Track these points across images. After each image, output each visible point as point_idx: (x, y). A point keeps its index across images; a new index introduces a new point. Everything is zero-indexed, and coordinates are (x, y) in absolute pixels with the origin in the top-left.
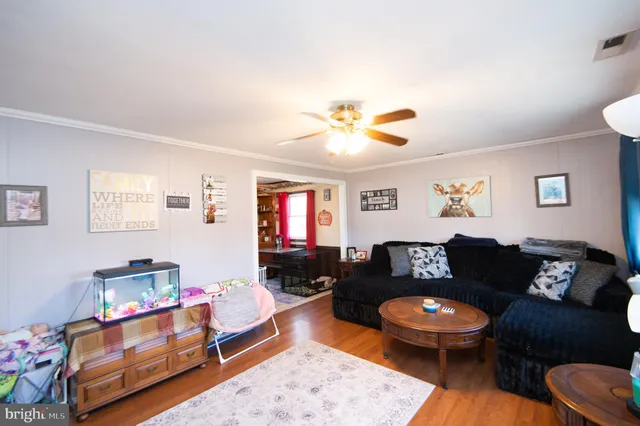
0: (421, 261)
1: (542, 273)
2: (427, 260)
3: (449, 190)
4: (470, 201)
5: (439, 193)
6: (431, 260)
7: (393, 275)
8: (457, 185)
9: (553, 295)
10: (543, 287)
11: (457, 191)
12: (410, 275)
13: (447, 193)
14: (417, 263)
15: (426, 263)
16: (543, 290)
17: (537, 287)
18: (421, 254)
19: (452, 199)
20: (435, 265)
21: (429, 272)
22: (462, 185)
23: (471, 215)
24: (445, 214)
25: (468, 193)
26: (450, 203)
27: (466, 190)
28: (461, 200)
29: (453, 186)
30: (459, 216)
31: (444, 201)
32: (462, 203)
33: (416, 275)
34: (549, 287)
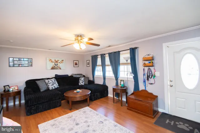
0: (51, 84)
1: (80, 80)
2: (53, 83)
3: (54, 61)
4: (60, 65)
5: (51, 62)
6: (54, 83)
7: (41, 91)
8: (57, 60)
9: (83, 84)
10: (81, 83)
11: (57, 62)
12: (48, 89)
13: (53, 62)
14: (50, 84)
15: (53, 84)
16: (82, 84)
17: (80, 83)
18: (51, 82)
19: (55, 64)
20: (55, 84)
21: (54, 87)
22: (58, 60)
23: (60, 69)
24: (53, 68)
25: (60, 63)
26: (54, 65)
27: (59, 62)
28: (57, 64)
29: (55, 60)
30: (57, 69)
31: (52, 65)
32: (58, 65)
33: (51, 88)
34: (82, 83)
